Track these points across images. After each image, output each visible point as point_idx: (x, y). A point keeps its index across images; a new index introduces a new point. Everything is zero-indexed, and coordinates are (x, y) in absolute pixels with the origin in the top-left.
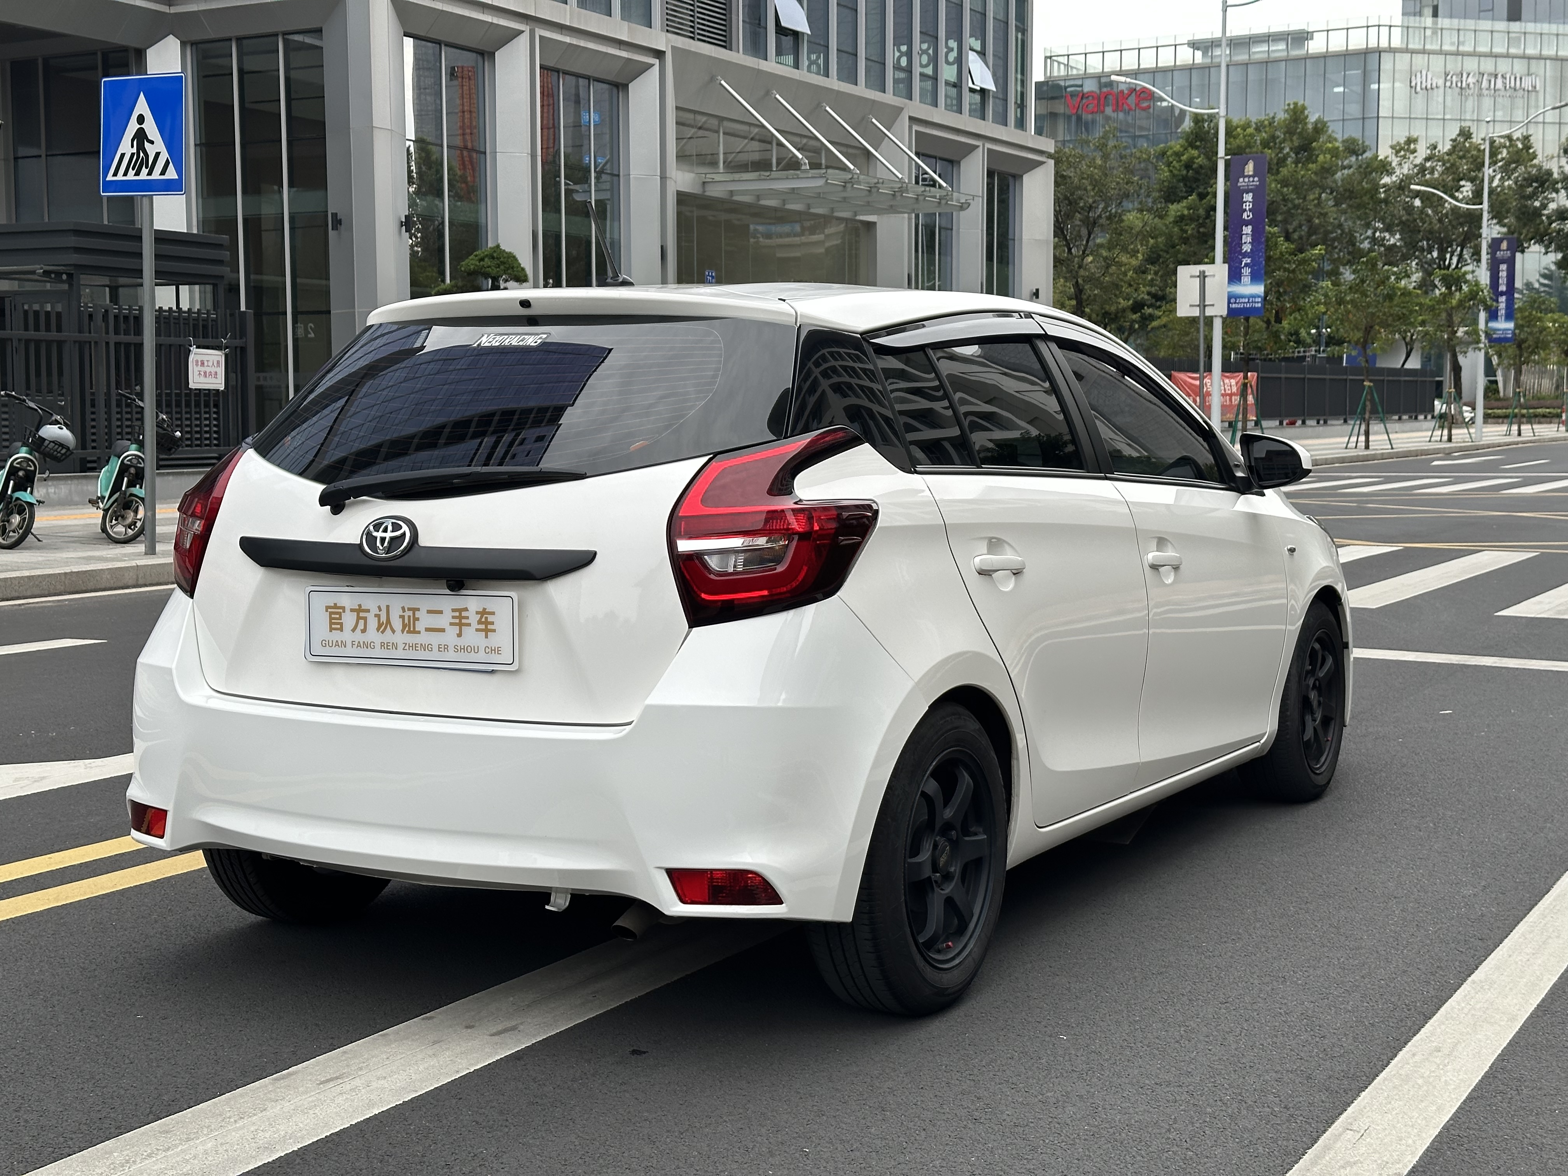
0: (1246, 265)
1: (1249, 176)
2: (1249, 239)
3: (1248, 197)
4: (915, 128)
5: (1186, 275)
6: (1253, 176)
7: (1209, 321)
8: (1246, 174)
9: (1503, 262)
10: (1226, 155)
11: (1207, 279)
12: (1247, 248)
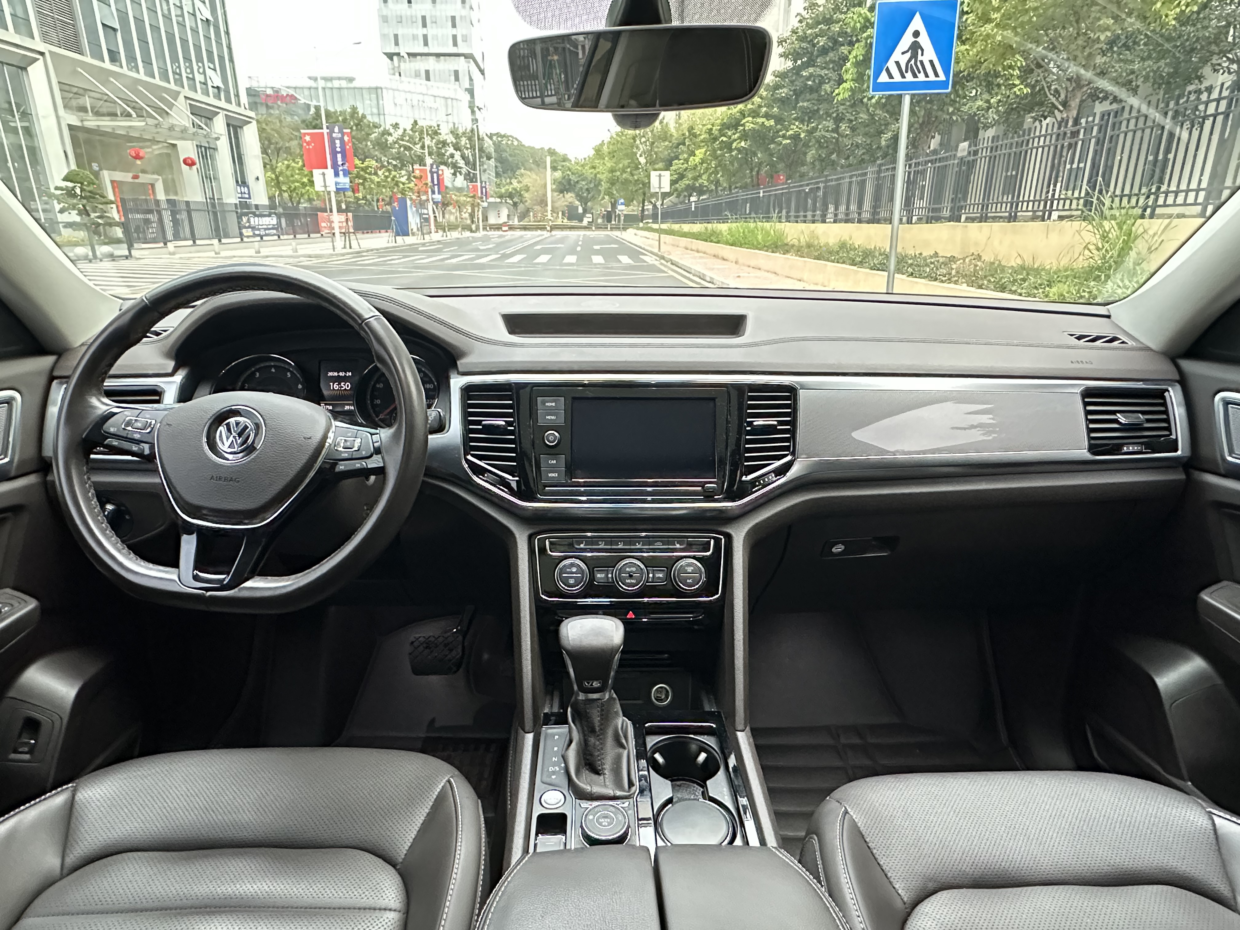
0: (341, 170)
2: (340, 159)
3: (338, 142)
4: (188, 101)
5: (317, 174)
6: (338, 133)
7: (329, 193)
8: (335, 131)
10: (326, 123)
11: (325, 175)
12: (340, 163)
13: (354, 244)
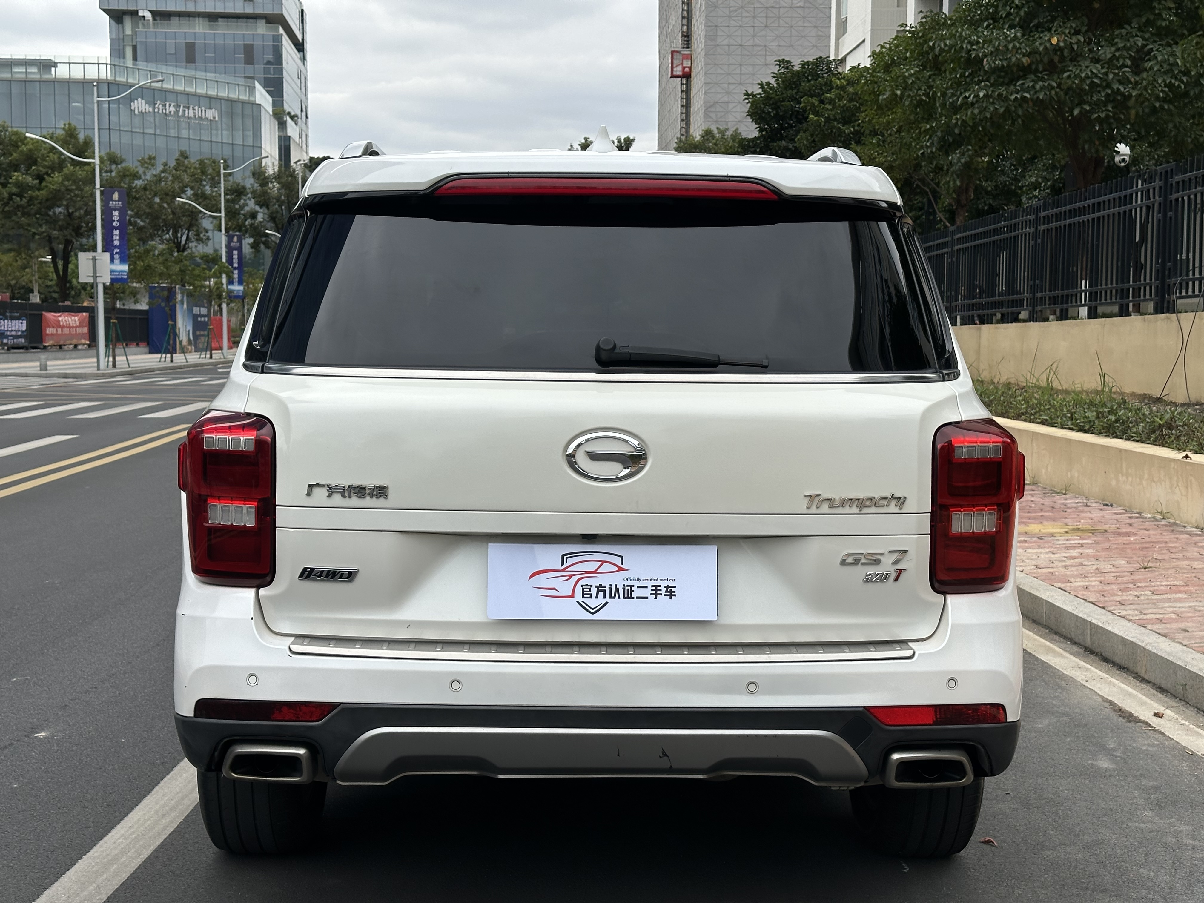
0: (117, 253)
1: (116, 201)
2: (118, 238)
3: (116, 213)
5: (84, 259)
6: (118, 201)
7: (95, 286)
8: (114, 199)
9: (235, 249)
10: (101, 186)
11: (97, 261)
12: (116, 243)
13: (121, 359)
